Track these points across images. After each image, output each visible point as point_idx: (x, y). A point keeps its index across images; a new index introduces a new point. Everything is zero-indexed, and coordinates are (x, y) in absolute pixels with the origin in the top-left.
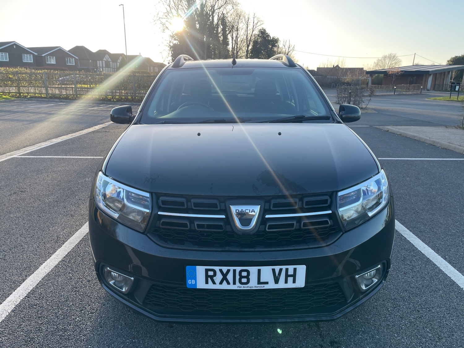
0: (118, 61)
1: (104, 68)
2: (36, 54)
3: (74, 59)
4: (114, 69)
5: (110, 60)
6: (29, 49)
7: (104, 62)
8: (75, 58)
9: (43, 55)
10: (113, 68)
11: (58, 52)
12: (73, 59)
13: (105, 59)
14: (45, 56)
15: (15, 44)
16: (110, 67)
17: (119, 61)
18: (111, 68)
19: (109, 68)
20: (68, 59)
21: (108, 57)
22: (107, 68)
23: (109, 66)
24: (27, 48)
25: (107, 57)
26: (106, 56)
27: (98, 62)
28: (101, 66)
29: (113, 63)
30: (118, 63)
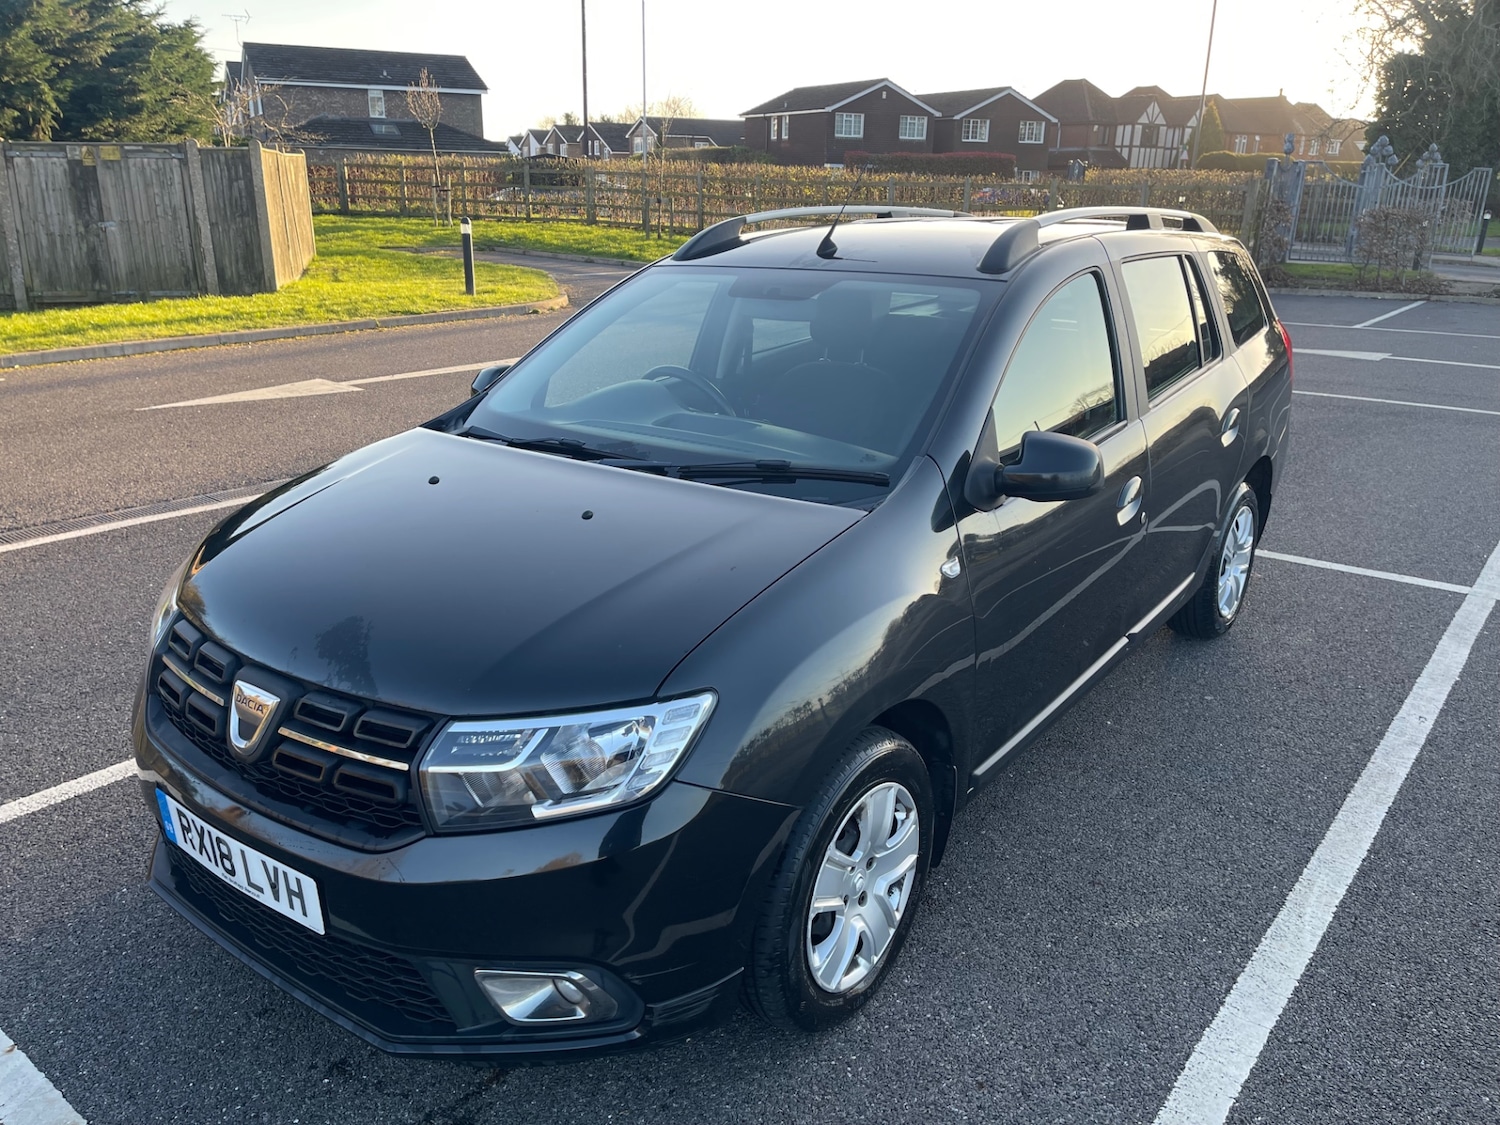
0: (1189, 125)
1: (1134, 149)
2: (938, 114)
3: (1044, 124)
4: (1168, 152)
5: (1161, 120)
6: (922, 101)
7: (1139, 128)
8: (1048, 121)
9: (957, 117)
10: (1165, 149)
11: (1003, 107)
12: (1041, 124)
13: (1144, 119)
14: (962, 118)
15: (886, 88)
16: (1156, 146)
17: (1193, 122)
18: (1161, 147)
19: (1151, 147)
20: (1025, 124)
21: (1157, 110)
22: (1146, 147)
23: (1154, 142)
24: (917, 97)
25: (1153, 113)
26: (1150, 110)
27: (1120, 129)
28: (1127, 142)
29: (1171, 131)
30: (1188, 131)
